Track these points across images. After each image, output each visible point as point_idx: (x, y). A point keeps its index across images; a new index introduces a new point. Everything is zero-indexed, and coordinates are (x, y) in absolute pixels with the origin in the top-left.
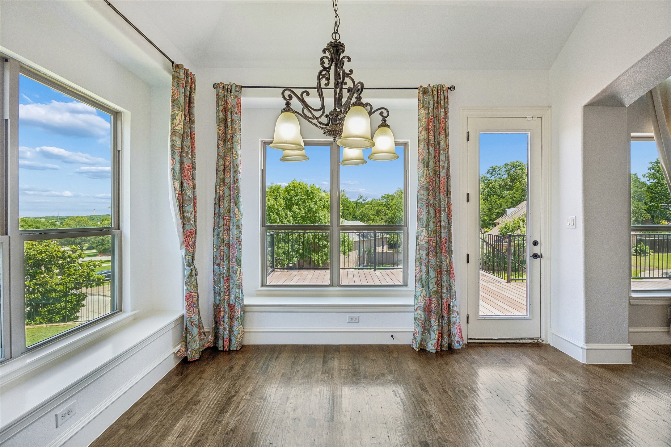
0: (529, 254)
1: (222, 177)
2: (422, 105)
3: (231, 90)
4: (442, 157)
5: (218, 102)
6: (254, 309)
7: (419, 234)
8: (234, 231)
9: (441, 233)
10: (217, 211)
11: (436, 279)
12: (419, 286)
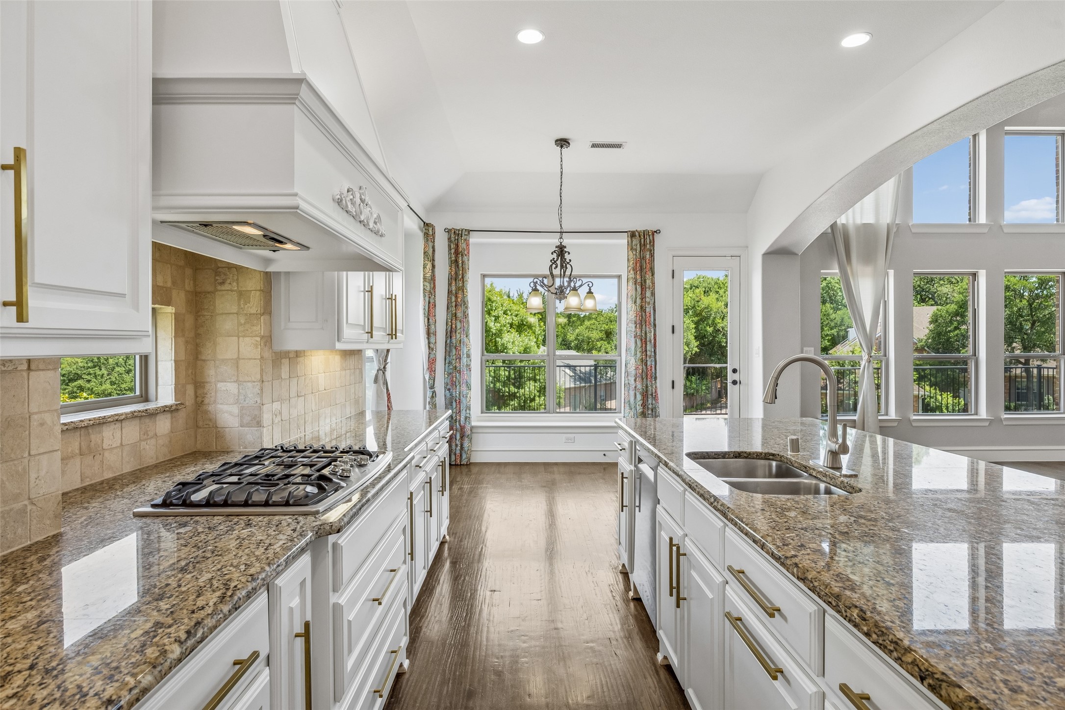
0: (729, 381)
1: (454, 312)
2: (631, 248)
3: (462, 235)
4: (648, 294)
5: (449, 246)
6: (480, 430)
7: (628, 362)
8: (464, 360)
9: (647, 361)
10: (448, 341)
11: (641, 402)
12: (627, 408)
